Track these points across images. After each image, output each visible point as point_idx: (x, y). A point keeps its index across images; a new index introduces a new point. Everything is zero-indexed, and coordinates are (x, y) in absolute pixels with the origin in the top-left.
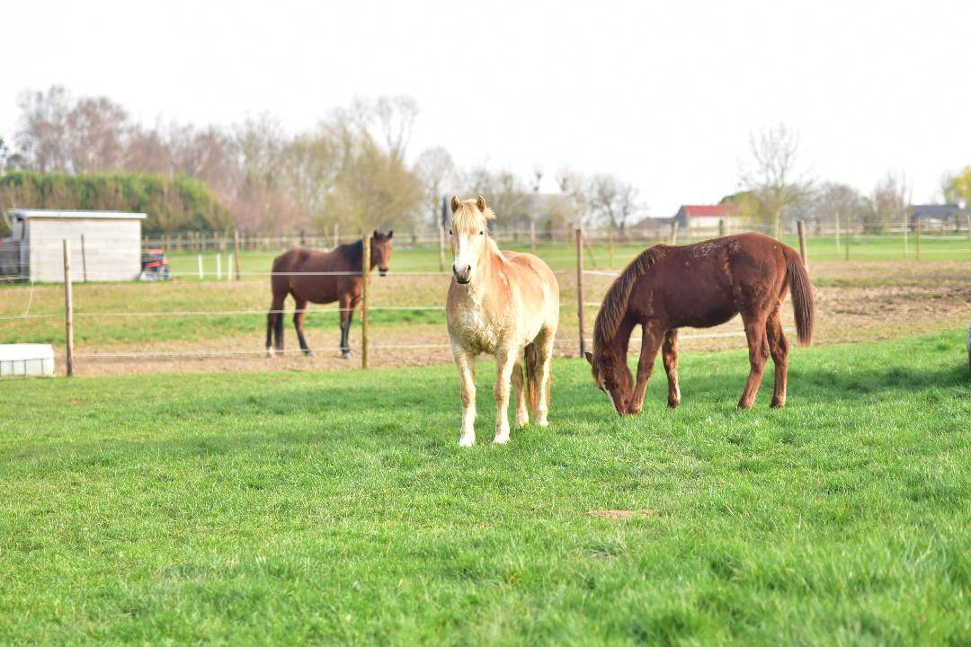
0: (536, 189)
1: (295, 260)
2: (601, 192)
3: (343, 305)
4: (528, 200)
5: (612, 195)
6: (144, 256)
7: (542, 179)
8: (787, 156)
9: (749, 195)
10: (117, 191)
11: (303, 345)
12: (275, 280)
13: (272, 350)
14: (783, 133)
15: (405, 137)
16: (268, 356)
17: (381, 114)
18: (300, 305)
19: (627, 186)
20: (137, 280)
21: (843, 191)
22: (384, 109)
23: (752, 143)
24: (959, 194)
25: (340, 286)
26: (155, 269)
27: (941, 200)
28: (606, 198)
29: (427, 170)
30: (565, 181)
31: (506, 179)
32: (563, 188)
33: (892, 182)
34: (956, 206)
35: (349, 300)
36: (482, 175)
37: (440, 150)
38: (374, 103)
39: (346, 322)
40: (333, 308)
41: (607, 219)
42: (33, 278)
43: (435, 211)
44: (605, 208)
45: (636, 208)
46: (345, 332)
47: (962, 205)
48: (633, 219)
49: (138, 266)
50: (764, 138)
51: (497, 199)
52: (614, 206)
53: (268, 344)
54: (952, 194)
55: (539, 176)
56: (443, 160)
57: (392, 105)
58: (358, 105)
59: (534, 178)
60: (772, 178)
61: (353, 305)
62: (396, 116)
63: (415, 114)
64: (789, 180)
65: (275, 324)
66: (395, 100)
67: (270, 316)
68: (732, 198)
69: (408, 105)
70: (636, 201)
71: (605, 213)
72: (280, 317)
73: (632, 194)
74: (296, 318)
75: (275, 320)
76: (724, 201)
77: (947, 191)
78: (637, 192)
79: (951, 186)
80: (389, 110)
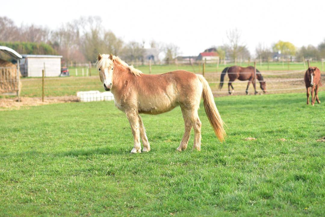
0: (143, 47)
4: (143, 51)
6: (62, 69)
7: (145, 43)
10: (23, 48)
17: (90, 22)
20: (60, 76)
22: (90, 20)
26: (65, 73)
30: (152, 44)
31: (133, 44)
38: (87, 18)
42: (29, 76)
47: (280, 52)
49: (60, 72)
50: (230, 32)
55: (144, 43)
57: (93, 19)
58: (82, 19)
59: (142, 43)
62: (95, 22)
66: (94, 17)
70: (179, 51)
76: (206, 51)
79: (275, 46)
80: (92, 21)
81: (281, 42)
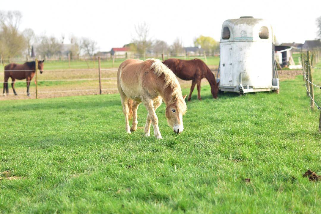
0: (63, 42)
1: (12, 67)
2: (84, 43)
3: (27, 80)
4: (61, 46)
5: (89, 44)
8: (146, 32)
9: (133, 44)
11: (14, 92)
12: (6, 73)
13: (5, 94)
14: (145, 24)
15: (17, 25)
16: (4, 96)
17: (9, 17)
18: (13, 80)
19: (93, 42)
21: (162, 43)
22: (10, 15)
23: (135, 28)
24: (199, 44)
25: (26, 74)
27: (193, 46)
28: (86, 46)
29: (26, 36)
30: (72, 40)
31: (53, 39)
32: (72, 42)
33: (178, 40)
34: (198, 48)
35: (29, 78)
36: (44, 38)
37: (30, 30)
38: (6, 14)
39: (28, 85)
40: (24, 81)
41: (87, 52)
43: (29, 50)
44: (86, 49)
45: (96, 49)
46: (28, 88)
47: (200, 47)
48: (95, 52)
50: (139, 26)
51: (50, 46)
52: (89, 48)
53: (4, 92)
54: (196, 43)
55: (63, 38)
56: (31, 33)
57: (13, 14)
58: (1, 14)
60: (141, 39)
61: (30, 80)
62: (14, 18)
63: (21, 17)
64: (147, 39)
65: (6, 86)
66: (14, 13)
67: (4, 84)
68: (128, 45)
69: (18, 14)
70: (96, 46)
71: (86, 51)
72: (7, 84)
73: (95, 44)
74: (12, 84)
75: (6, 85)
76: (124, 46)
77: (195, 43)
78: (96, 43)
79: (196, 41)
80: (12, 16)
81: (202, 37)
